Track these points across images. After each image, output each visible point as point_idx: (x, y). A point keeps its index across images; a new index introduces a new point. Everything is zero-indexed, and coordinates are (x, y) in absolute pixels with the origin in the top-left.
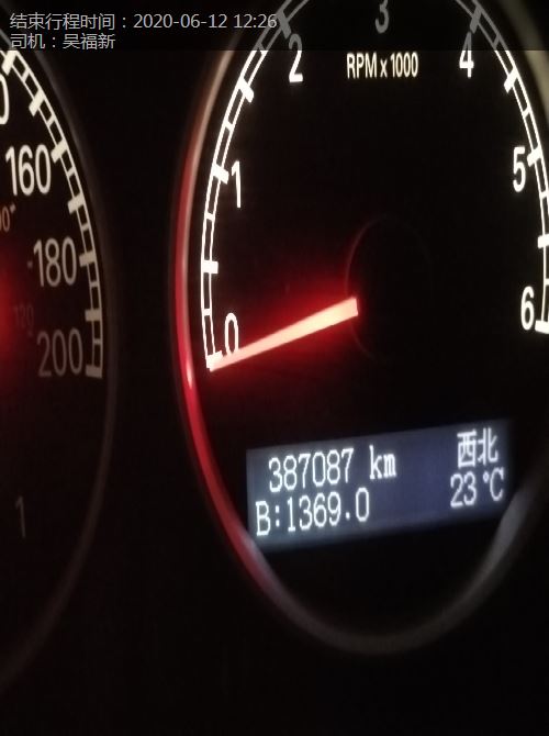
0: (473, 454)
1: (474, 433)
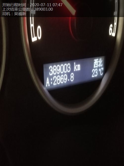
0: (97, 64)
1: (98, 59)
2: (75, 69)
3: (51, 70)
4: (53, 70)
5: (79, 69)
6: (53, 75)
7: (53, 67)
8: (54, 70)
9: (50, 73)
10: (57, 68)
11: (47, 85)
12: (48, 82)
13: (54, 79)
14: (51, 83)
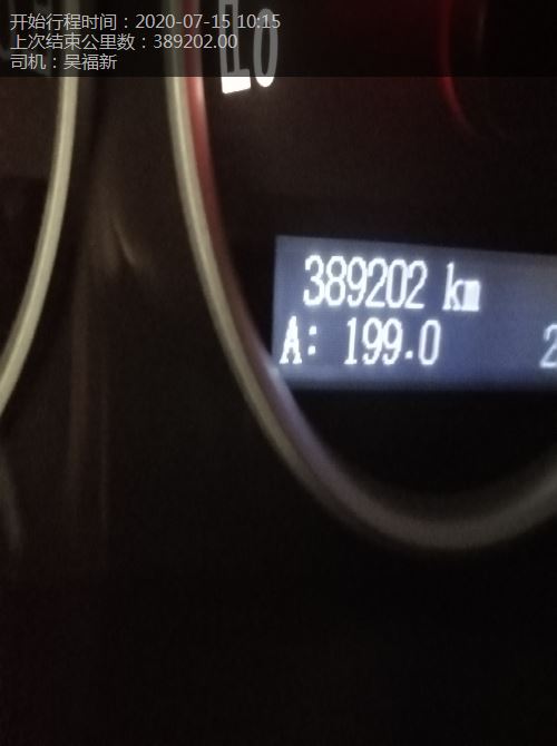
3: (316, 279)
4: (325, 278)
7: (326, 261)
8: (333, 279)
9: (306, 293)
10: (347, 270)
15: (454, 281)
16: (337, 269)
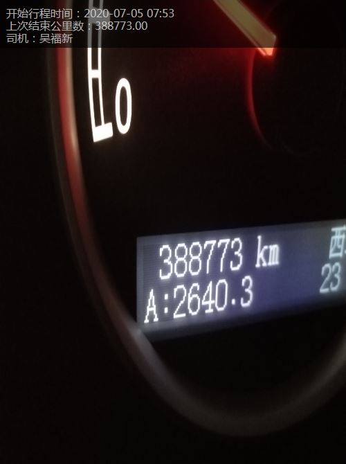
2: (261, 262)
3: (167, 261)
5: (274, 261)
6: (174, 281)
7: (173, 248)
8: (179, 259)
9: (161, 271)
11: (147, 317)
12: (151, 306)
13: (175, 297)
14: (166, 310)
15: (262, 247)
16: (181, 252)
